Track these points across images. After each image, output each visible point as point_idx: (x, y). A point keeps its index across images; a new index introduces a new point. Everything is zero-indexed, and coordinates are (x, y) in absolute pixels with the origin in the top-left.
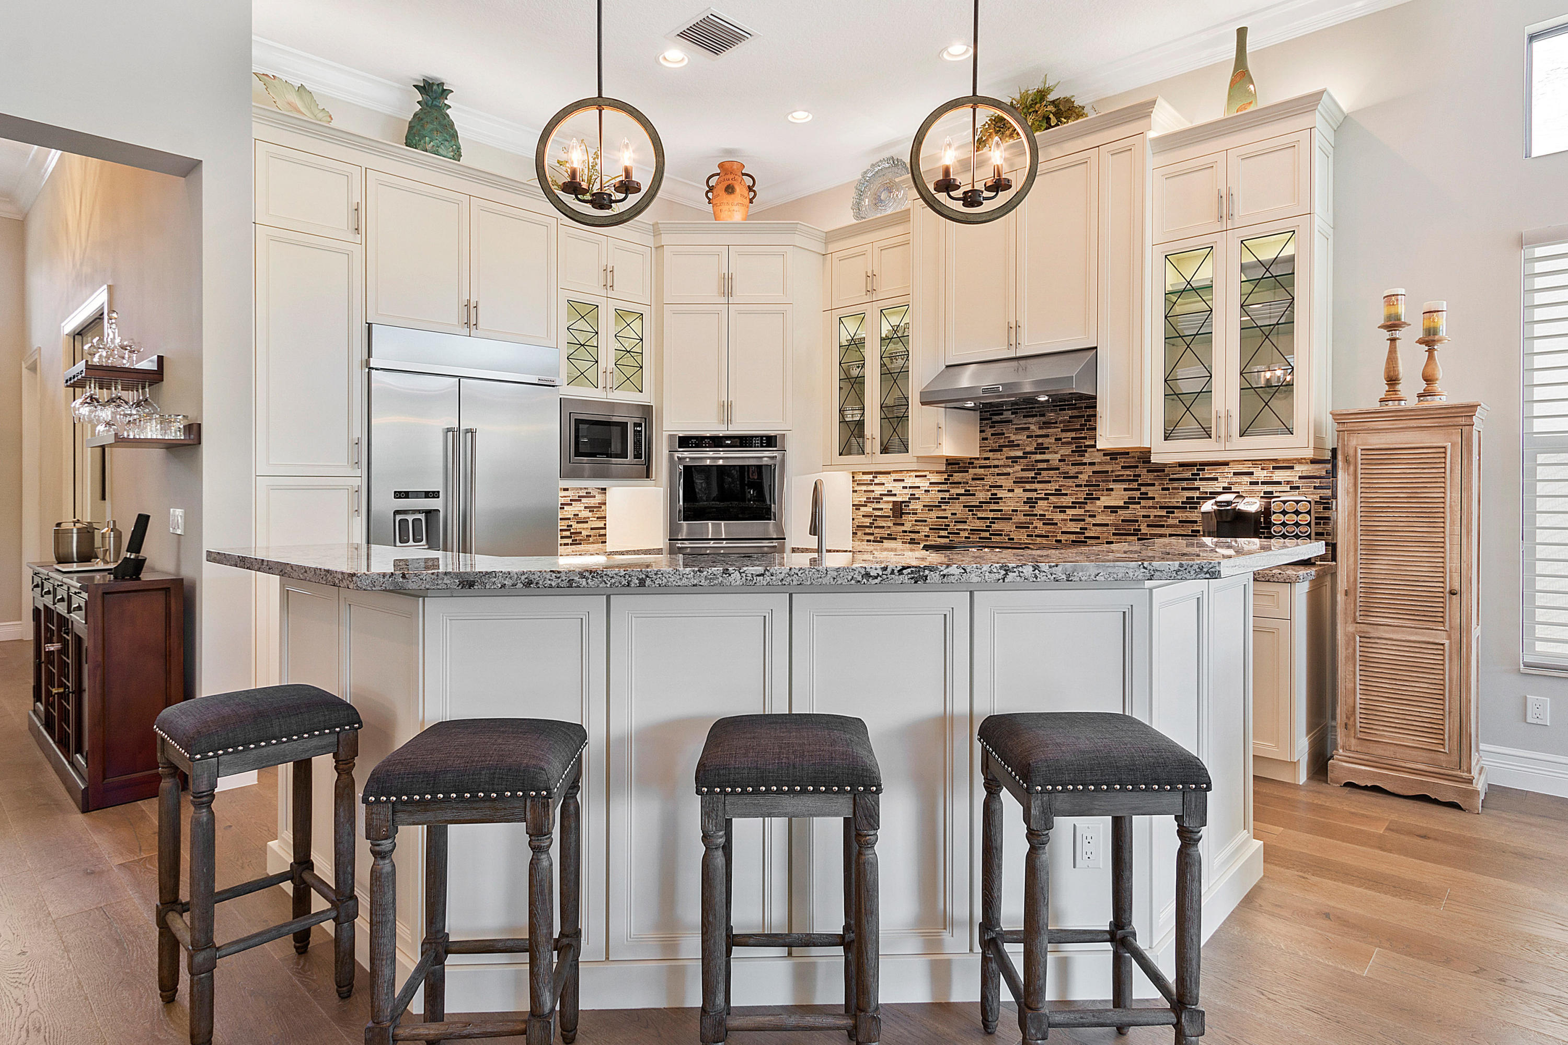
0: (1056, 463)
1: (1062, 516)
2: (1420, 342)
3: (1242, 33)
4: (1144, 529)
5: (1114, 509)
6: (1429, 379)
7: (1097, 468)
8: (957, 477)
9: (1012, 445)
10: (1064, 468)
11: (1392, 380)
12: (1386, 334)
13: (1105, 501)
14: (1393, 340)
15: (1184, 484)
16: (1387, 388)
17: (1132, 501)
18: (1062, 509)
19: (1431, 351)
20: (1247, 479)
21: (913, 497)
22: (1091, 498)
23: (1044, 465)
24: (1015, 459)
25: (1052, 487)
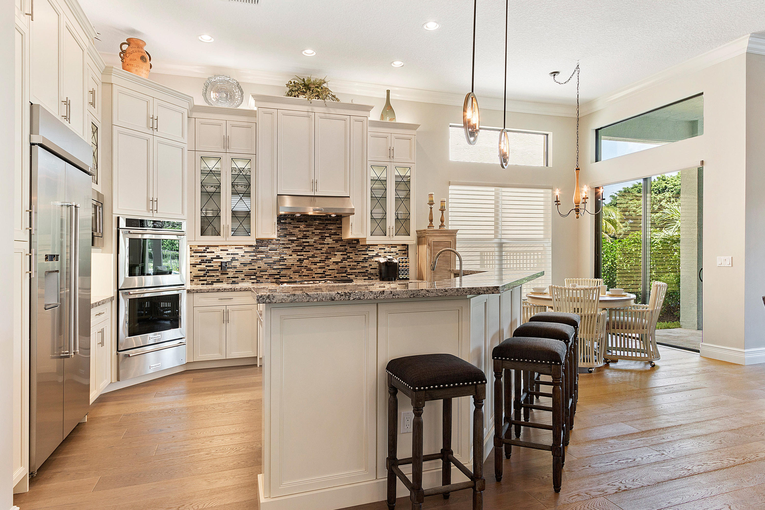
0: (312, 243)
1: (315, 266)
2: (440, 210)
3: (388, 92)
4: (349, 270)
5: (337, 263)
6: (442, 221)
7: (330, 246)
8: (261, 249)
9: (291, 234)
10: (316, 245)
11: (431, 221)
12: (429, 206)
13: (333, 259)
14: (431, 208)
15: (363, 253)
16: (429, 223)
17: (344, 259)
18: (315, 263)
19: (442, 213)
20: (383, 251)
21: (233, 259)
22: (327, 258)
23: (307, 244)
24: (293, 241)
25: (311, 254)
